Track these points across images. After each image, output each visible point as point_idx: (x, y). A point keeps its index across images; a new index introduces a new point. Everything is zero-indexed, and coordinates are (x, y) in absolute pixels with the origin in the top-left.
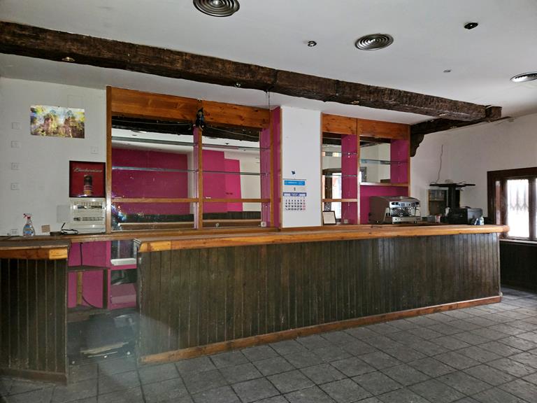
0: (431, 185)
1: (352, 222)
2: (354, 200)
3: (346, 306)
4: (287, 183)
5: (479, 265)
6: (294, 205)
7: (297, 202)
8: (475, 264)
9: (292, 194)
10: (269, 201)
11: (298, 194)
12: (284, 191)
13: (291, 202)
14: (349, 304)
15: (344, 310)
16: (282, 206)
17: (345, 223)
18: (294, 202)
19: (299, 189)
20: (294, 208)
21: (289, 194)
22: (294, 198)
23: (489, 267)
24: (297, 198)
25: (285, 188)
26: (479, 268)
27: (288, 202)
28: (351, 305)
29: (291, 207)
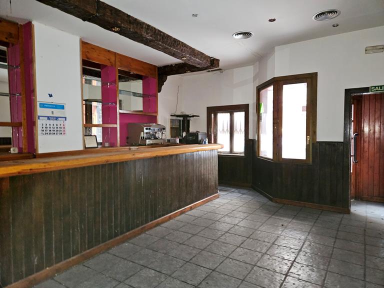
0: (171, 115)
1: (113, 145)
2: (115, 126)
3: (110, 227)
4: (43, 106)
5: (207, 173)
6: (52, 129)
7: (55, 126)
8: (205, 173)
9: (49, 118)
10: (20, 124)
11: (57, 118)
12: (39, 114)
13: (48, 126)
14: (113, 224)
15: (108, 231)
16: (37, 131)
17: (106, 146)
18: (52, 126)
19: (57, 113)
20: (52, 132)
21: (46, 118)
22: (51, 122)
23: (213, 174)
24: (55, 122)
25: (40, 111)
26: (207, 176)
27: (44, 126)
28: (114, 224)
29: (48, 132)
